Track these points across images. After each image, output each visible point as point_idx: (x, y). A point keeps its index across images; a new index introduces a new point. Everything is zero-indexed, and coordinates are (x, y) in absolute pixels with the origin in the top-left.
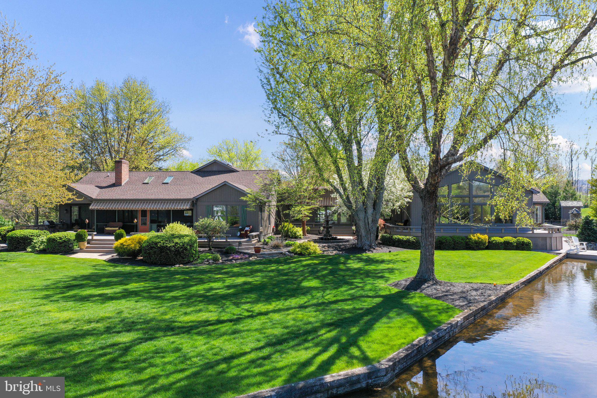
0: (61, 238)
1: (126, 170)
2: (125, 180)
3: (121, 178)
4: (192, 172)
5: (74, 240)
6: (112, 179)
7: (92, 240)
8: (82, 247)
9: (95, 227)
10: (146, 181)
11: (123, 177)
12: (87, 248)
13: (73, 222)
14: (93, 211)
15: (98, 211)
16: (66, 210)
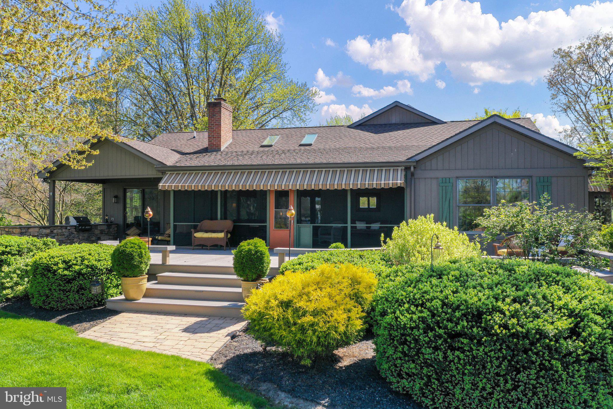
0: (68, 265)
1: (227, 122)
2: (227, 141)
3: (219, 137)
4: (349, 127)
5: (110, 271)
6: (203, 140)
7: (164, 267)
8: (132, 294)
9: (171, 231)
10: (265, 143)
11: (222, 133)
12: (148, 294)
13: (130, 219)
14: (166, 193)
15: (178, 193)
16: (116, 197)
